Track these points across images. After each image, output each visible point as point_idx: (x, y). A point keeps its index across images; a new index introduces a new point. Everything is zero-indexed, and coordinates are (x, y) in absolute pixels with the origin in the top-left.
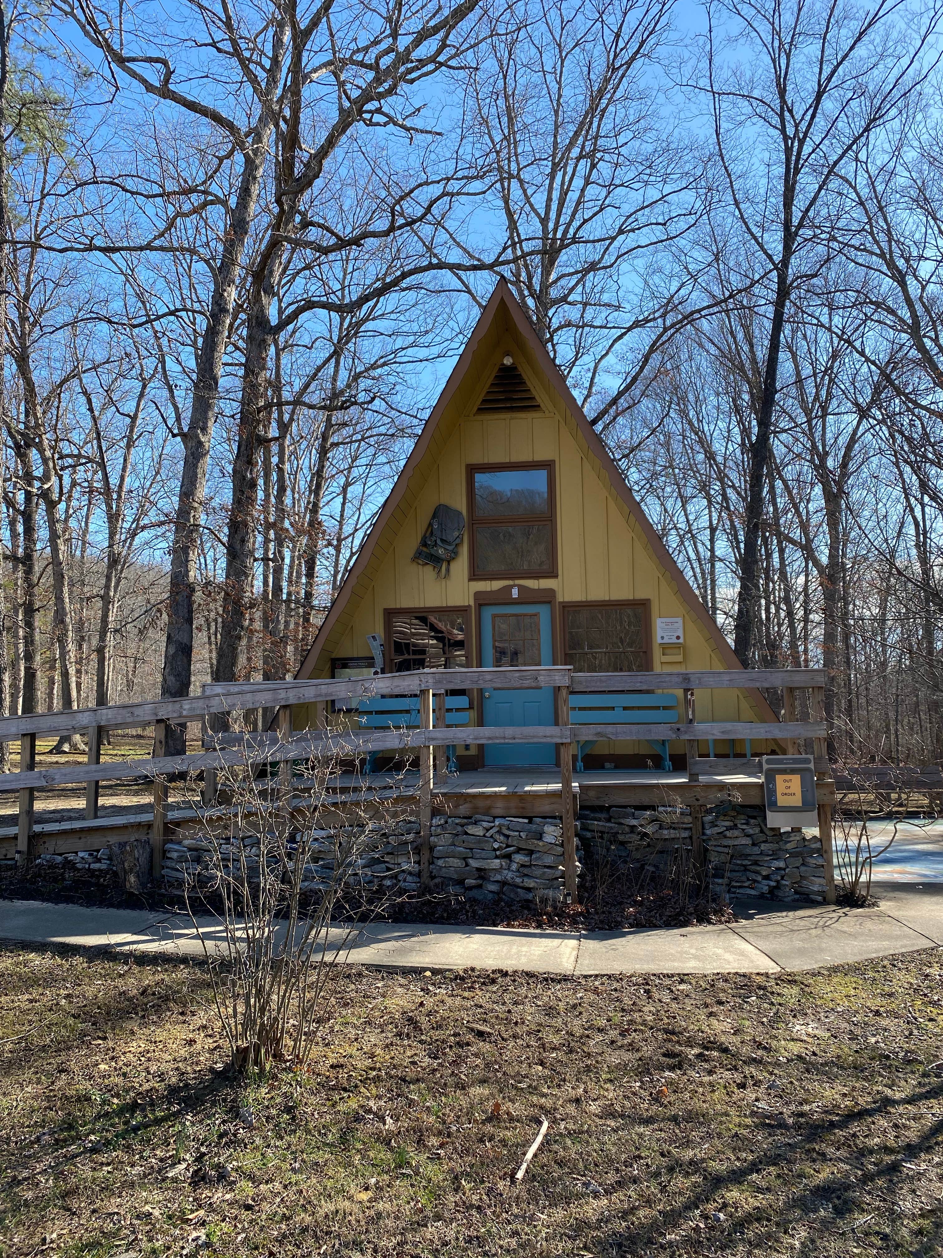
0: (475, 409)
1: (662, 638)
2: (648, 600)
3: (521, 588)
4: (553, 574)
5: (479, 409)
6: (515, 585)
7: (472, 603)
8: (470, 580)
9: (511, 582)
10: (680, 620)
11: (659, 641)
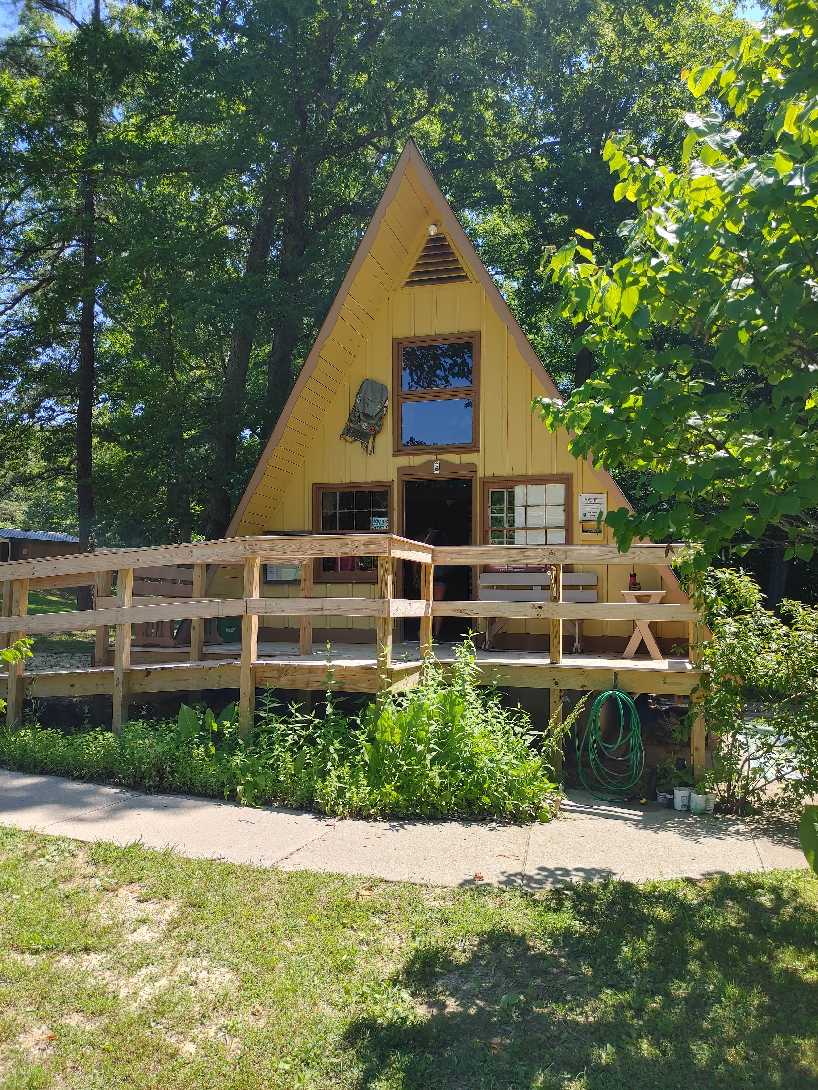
0: (404, 282)
1: (585, 515)
2: (572, 475)
3: (444, 464)
4: (474, 447)
5: (409, 283)
6: (436, 461)
7: (395, 478)
8: (394, 455)
9: (434, 457)
10: (603, 496)
11: (581, 517)
